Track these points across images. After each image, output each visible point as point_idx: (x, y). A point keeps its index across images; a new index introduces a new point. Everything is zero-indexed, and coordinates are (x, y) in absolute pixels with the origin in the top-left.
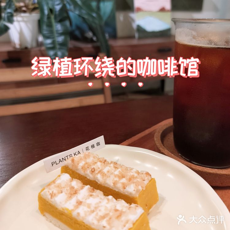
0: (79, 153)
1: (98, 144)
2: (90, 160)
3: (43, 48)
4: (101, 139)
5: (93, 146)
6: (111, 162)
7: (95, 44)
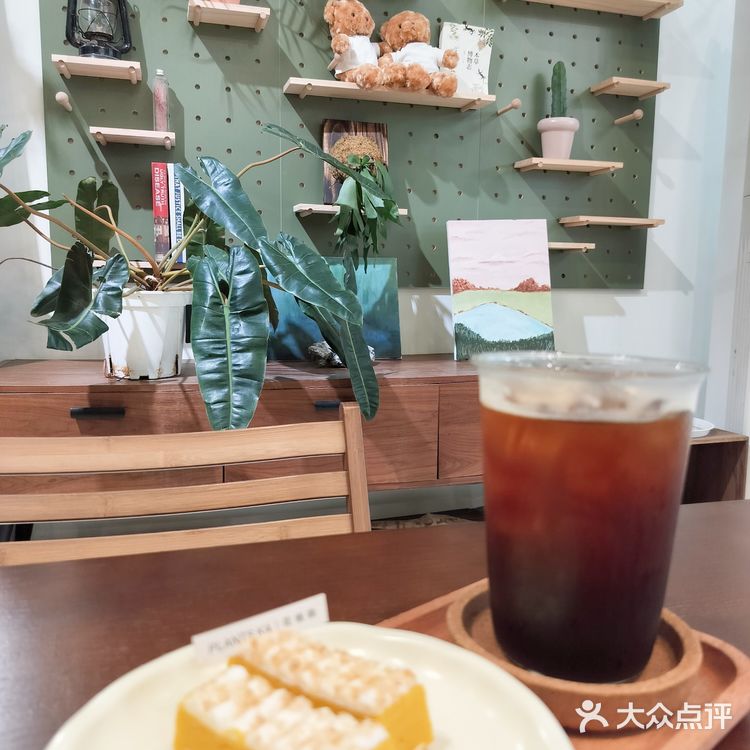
0: (269, 629)
1: (312, 613)
2: (291, 645)
3: (191, 380)
4: (318, 602)
5: (299, 618)
6: (337, 651)
7: (339, 374)
